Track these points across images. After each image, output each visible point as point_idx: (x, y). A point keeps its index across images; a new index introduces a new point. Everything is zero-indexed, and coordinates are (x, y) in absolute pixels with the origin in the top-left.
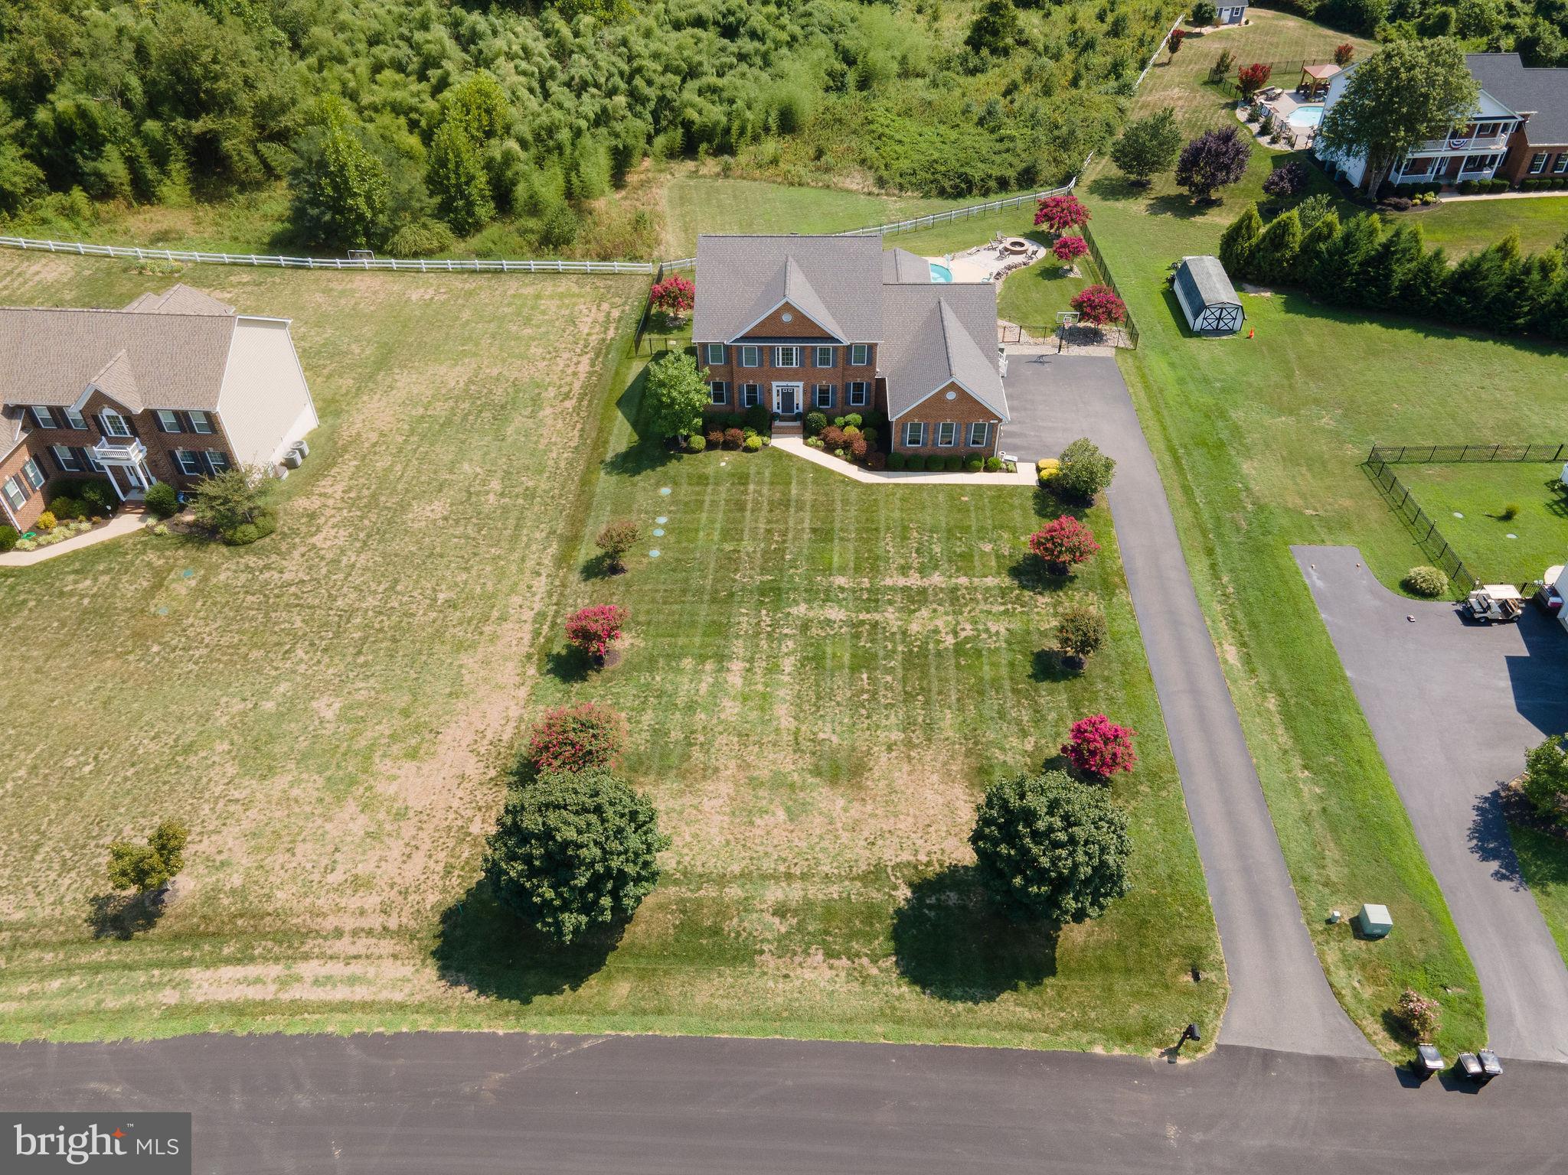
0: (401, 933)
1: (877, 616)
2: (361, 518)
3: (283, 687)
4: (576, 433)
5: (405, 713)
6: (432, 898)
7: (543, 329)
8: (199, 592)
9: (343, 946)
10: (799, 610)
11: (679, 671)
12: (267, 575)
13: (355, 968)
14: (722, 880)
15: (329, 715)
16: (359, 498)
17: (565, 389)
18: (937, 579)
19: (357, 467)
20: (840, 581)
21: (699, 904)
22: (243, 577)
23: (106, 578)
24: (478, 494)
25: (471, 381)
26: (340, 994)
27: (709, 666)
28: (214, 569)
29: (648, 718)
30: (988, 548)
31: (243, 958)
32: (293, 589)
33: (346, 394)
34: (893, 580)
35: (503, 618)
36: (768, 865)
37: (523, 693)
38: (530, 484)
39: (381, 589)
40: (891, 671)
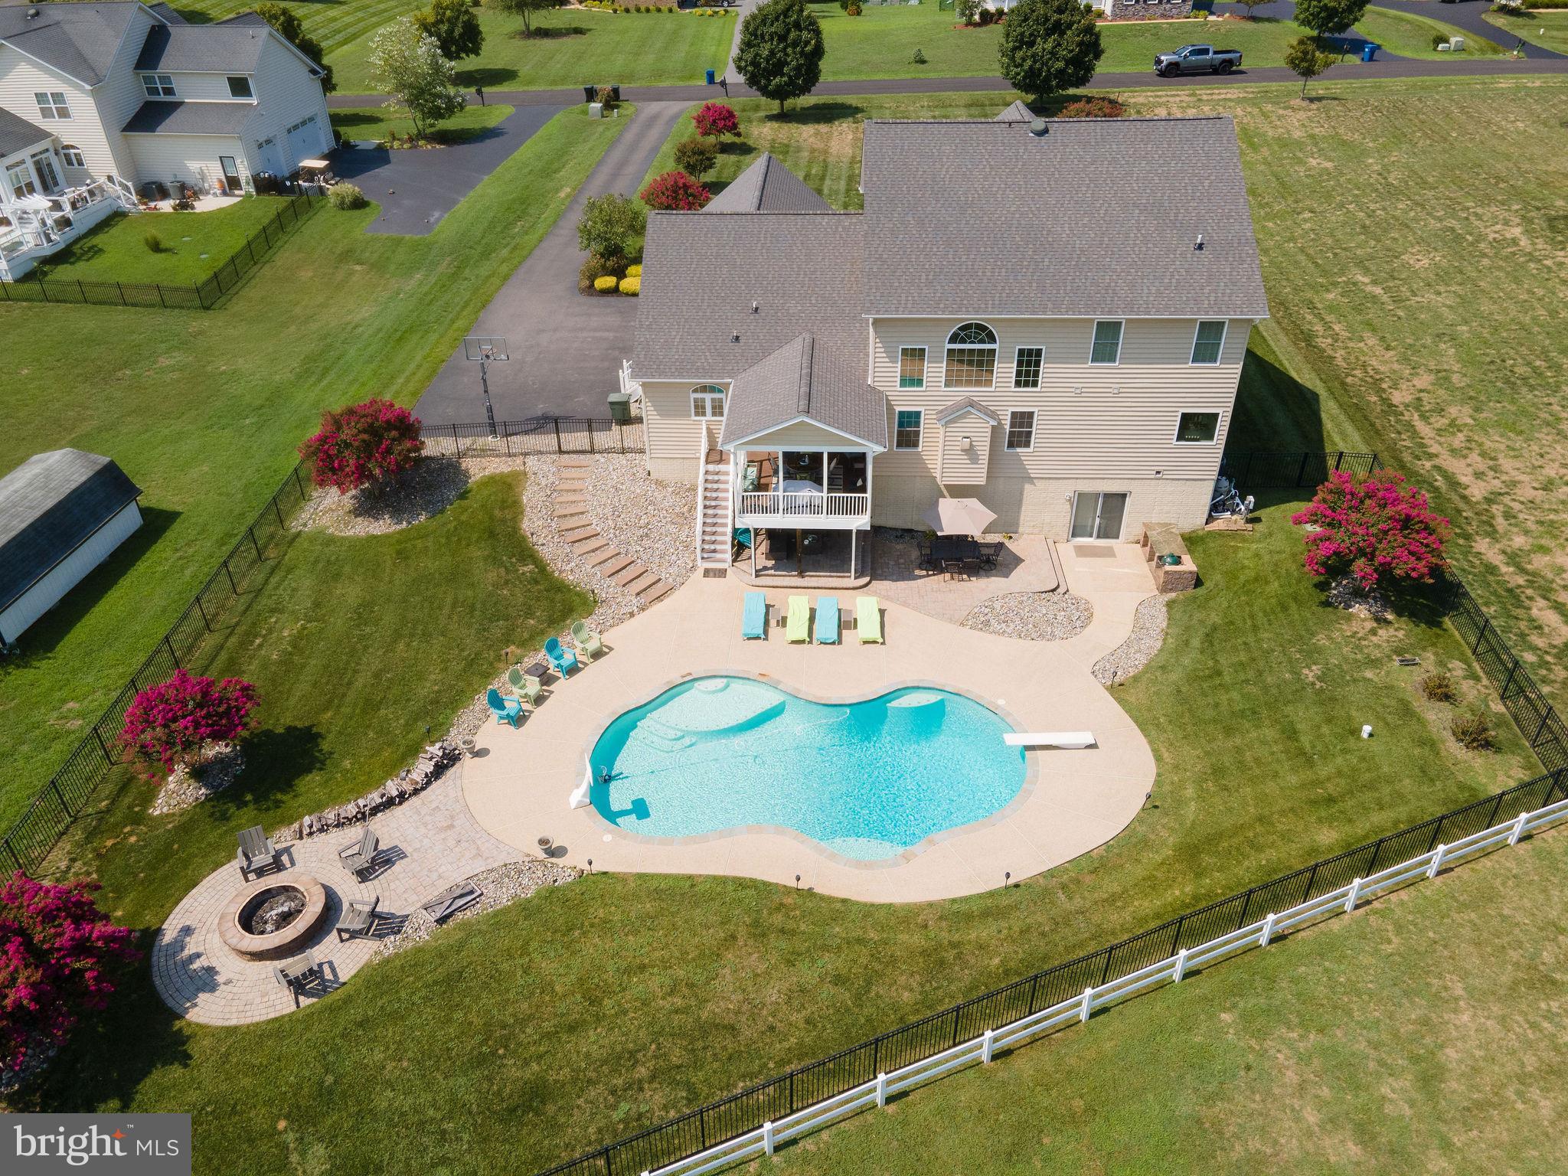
4: (1338, 354)
26: (1160, 93)
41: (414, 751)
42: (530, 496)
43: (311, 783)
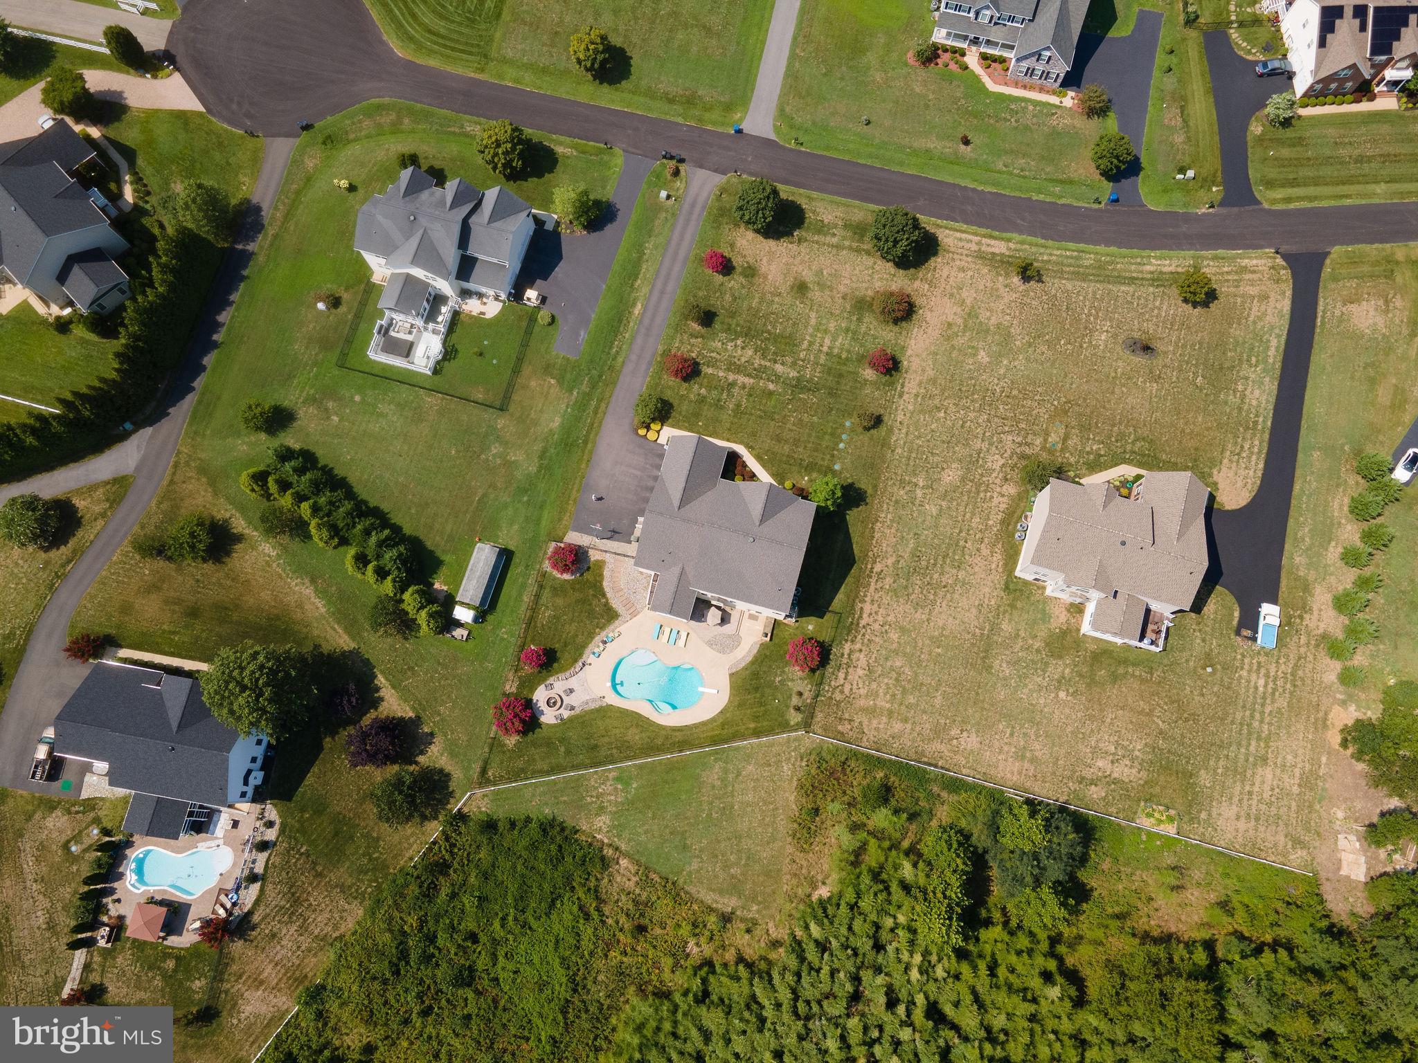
0: (949, 252)
1: (763, 362)
2: (982, 475)
3: (1002, 371)
4: (877, 535)
5: (953, 347)
6: (939, 260)
7: (889, 664)
8: (1047, 434)
9: (965, 252)
10: (793, 374)
11: (849, 351)
12: (1020, 439)
13: (961, 244)
14: (850, 248)
15: (982, 353)
16: (986, 491)
17: (880, 584)
18: (731, 377)
19: (988, 519)
20: (771, 386)
21: (858, 241)
22: (1029, 440)
23: (1088, 449)
24: (927, 487)
25: (933, 603)
26: (964, 236)
27: (836, 351)
28: (1043, 448)
29: (863, 329)
30: (703, 391)
31: (993, 254)
32: (1007, 429)
33: (1004, 613)
34: (749, 381)
35: (916, 396)
36: (834, 251)
37: (909, 352)
38: (902, 492)
39: (968, 424)
40: (769, 332)
41: (576, 661)
42: (606, 573)
43: (555, 665)
